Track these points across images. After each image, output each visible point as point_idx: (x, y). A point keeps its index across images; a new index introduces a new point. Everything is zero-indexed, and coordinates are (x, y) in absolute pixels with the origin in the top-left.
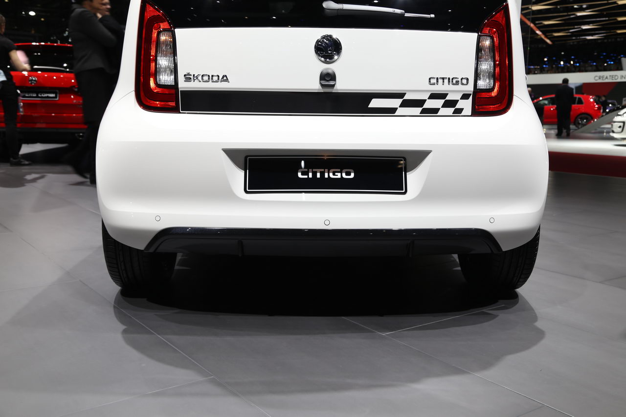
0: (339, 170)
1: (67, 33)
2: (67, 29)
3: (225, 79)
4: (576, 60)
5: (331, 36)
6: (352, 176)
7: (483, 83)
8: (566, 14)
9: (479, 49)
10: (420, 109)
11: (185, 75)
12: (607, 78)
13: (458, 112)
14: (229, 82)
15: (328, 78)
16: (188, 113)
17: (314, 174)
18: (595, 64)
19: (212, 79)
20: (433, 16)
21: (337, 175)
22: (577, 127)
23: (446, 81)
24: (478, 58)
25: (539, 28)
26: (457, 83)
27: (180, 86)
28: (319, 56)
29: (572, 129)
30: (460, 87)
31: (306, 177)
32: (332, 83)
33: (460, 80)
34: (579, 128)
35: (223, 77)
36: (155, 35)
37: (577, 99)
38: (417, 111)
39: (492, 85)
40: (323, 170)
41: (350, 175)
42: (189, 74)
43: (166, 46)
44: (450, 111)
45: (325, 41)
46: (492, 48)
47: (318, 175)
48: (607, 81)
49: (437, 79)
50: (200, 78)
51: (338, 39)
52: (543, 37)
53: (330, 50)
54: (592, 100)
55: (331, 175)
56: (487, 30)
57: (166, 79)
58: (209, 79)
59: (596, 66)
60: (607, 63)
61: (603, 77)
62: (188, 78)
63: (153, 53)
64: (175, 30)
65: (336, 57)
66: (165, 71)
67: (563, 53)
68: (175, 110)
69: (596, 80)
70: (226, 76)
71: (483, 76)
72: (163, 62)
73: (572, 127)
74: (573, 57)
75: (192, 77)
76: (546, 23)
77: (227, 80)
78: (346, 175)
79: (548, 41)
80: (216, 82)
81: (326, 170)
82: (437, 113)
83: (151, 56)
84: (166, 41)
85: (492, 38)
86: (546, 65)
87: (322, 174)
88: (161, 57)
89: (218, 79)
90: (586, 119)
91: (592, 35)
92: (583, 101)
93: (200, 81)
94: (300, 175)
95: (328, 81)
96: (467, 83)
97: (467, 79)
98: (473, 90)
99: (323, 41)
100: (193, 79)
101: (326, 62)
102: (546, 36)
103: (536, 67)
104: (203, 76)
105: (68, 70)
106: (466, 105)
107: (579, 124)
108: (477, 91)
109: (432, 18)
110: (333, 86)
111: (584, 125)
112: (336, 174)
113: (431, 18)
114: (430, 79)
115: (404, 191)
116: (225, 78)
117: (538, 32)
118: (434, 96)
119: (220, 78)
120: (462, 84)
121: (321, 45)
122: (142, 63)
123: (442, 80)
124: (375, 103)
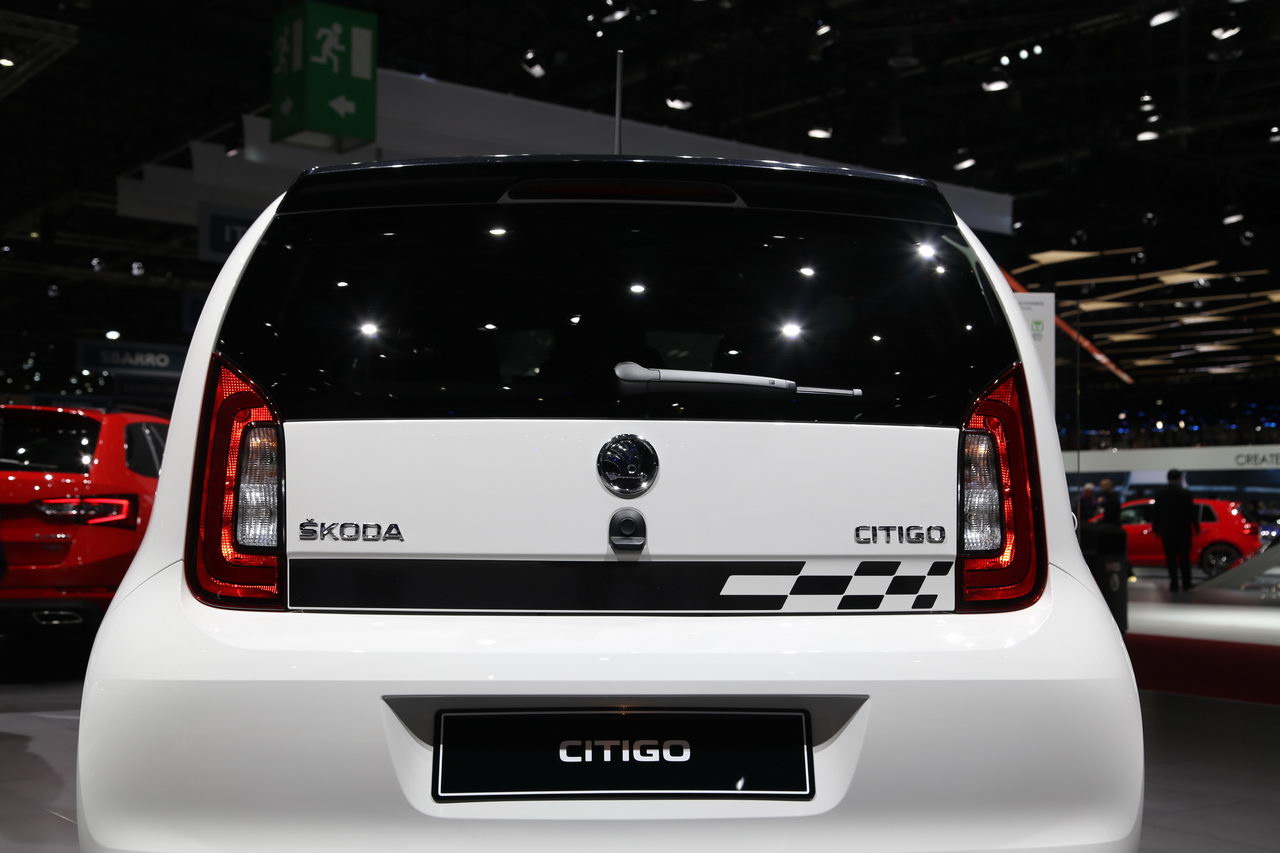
0: (655, 743)
1: (30, 362)
2: (33, 354)
3: (394, 533)
4: (1191, 419)
5: (633, 438)
6: (686, 755)
7: (978, 535)
8: (1158, 319)
9: (964, 462)
10: (839, 598)
11: (302, 525)
12: (1264, 459)
13: (925, 603)
14: (402, 540)
15: (627, 529)
16: (305, 611)
17: (598, 753)
18: (1234, 427)
19: (364, 532)
20: (858, 392)
21: (651, 755)
22: (1206, 572)
23: (894, 534)
24: (963, 479)
25: (1101, 350)
26: (919, 538)
27: (290, 548)
28: (609, 481)
29: (1197, 578)
30: (926, 548)
31: (578, 759)
32: (636, 541)
33: (924, 531)
34: (1211, 577)
35: (391, 527)
36: (238, 434)
37: (1201, 511)
38: (833, 601)
39: (998, 541)
40: (617, 743)
41: (681, 754)
42: (311, 523)
43: (261, 460)
44: (907, 601)
45: (620, 447)
46: (994, 457)
47: (607, 756)
48: (1264, 466)
49: (874, 529)
50: (336, 531)
51: (648, 443)
52: (1112, 367)
53: (632, 469)
54: (1235, 512)
55: (637, 755)
56: (977, 421)
57: (259, 532)
58: (357, 532)
59: (1237, 431)
60: (1261, 424)
61: (1256, 457)
62: (308, 531)
63: (231, 472)
64: (285, 424)
65: (644, 485)
66: (257, 515)
67: (1159, 402)
68: (275, 604)
69: (1242, 464)
70: (396, 527)
71: (978, 520)
72: (253, 495)
73: (1197, 573)
74: (1183, 412)
75: (318, 529)
76: (1118, 338)
77: (398, 536)
78: (672, 754)
79: (1125, 378)
80: (374, 539)
81: (626, 743)
82: (877, 607)
83: (225, 478)
84: (262, 447)
85: (992, 439)
86: (1124, 428)
87: (617, 753)
88: (249, 483)
89: (379, 533)
90: (1227, 554)
91: (1222, 365)
92: (1216, 513)
93: (336, 539)
94: (564, 756)
95: (627, 537)
96: (943, 537)
97: (942, 530)
98: (955, 553)
99: (616, 448)
100: (322, 532)
101: (623, 495)
102: (1119, 367)
103: (1102, 432)
104: (343, 526)
105: (26, 463)
106: (943, 588)
107: (1211, 566)
108: (965, 555)
109: (857, 396)
110: (640, 548)
111: (1223, 569)
112: (648, 752)
113: (854, 397)
114: (858, 530)
115: (807, 792)
116: (394, 531)
117: (1101, 358)
118: (868, 568)
119: (384, 530)
120: (931, 541)
121: (612, 458)
122: (205, 496)
123: (884, 533)
124: (735, 586)
